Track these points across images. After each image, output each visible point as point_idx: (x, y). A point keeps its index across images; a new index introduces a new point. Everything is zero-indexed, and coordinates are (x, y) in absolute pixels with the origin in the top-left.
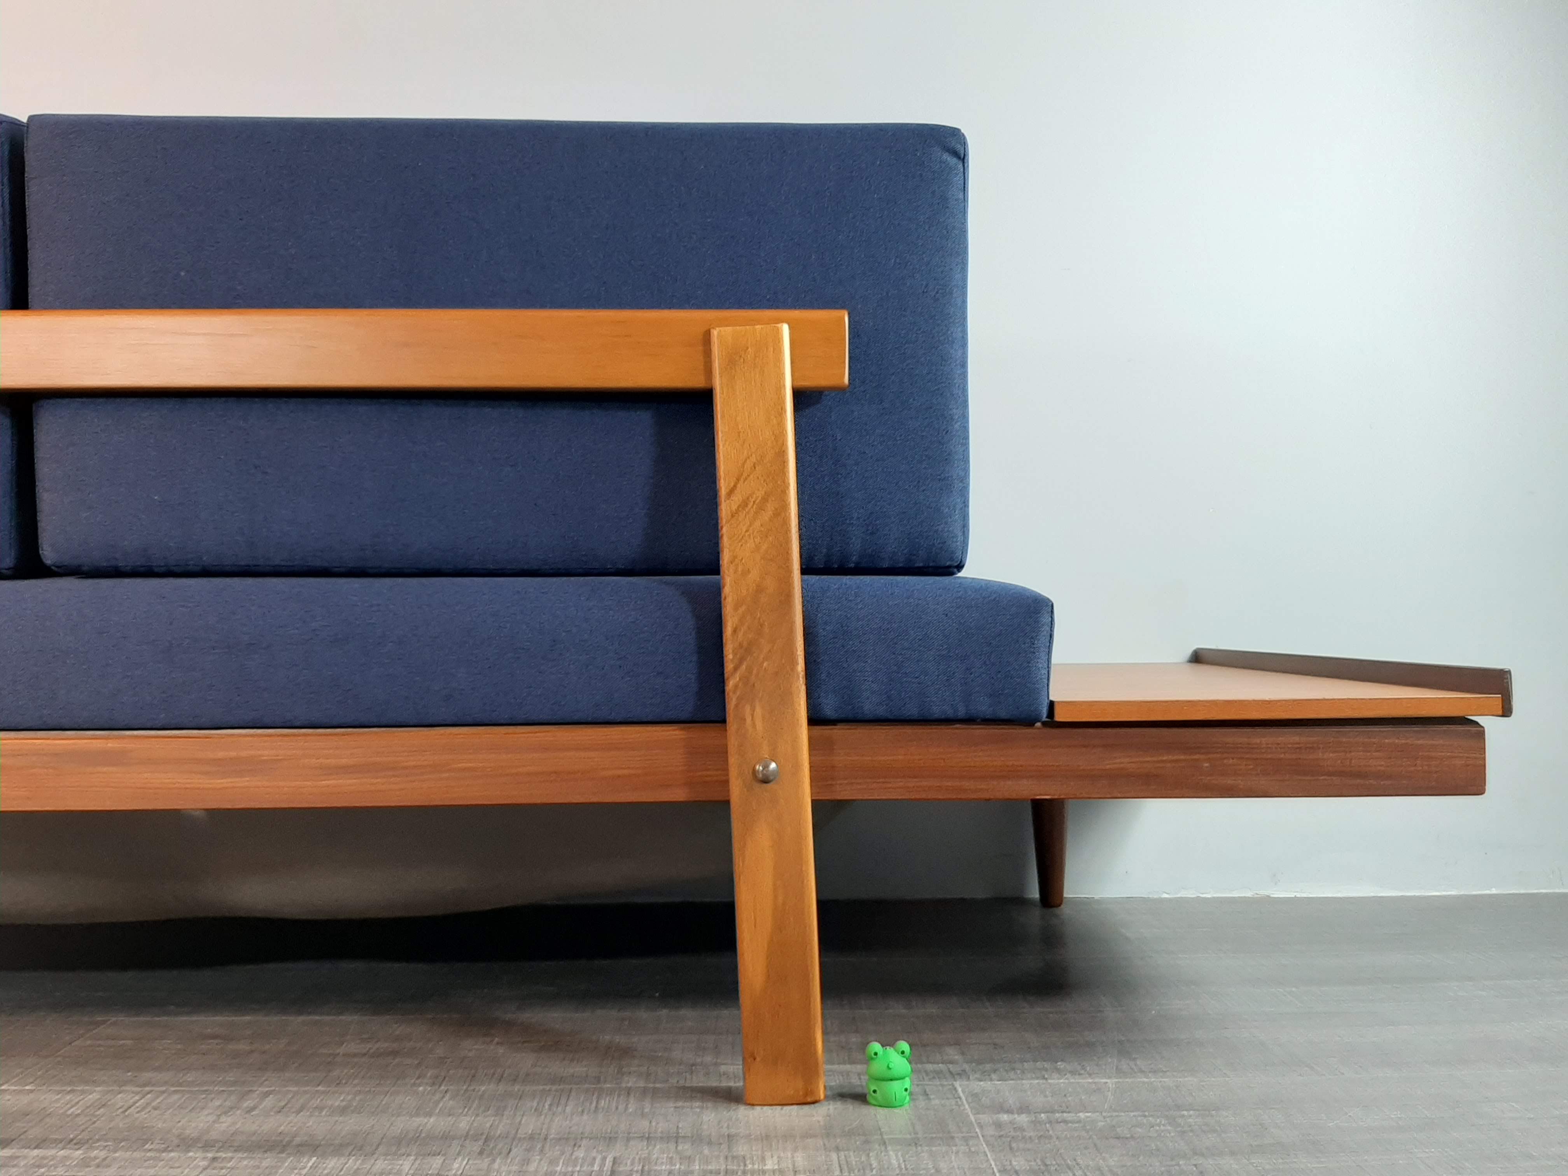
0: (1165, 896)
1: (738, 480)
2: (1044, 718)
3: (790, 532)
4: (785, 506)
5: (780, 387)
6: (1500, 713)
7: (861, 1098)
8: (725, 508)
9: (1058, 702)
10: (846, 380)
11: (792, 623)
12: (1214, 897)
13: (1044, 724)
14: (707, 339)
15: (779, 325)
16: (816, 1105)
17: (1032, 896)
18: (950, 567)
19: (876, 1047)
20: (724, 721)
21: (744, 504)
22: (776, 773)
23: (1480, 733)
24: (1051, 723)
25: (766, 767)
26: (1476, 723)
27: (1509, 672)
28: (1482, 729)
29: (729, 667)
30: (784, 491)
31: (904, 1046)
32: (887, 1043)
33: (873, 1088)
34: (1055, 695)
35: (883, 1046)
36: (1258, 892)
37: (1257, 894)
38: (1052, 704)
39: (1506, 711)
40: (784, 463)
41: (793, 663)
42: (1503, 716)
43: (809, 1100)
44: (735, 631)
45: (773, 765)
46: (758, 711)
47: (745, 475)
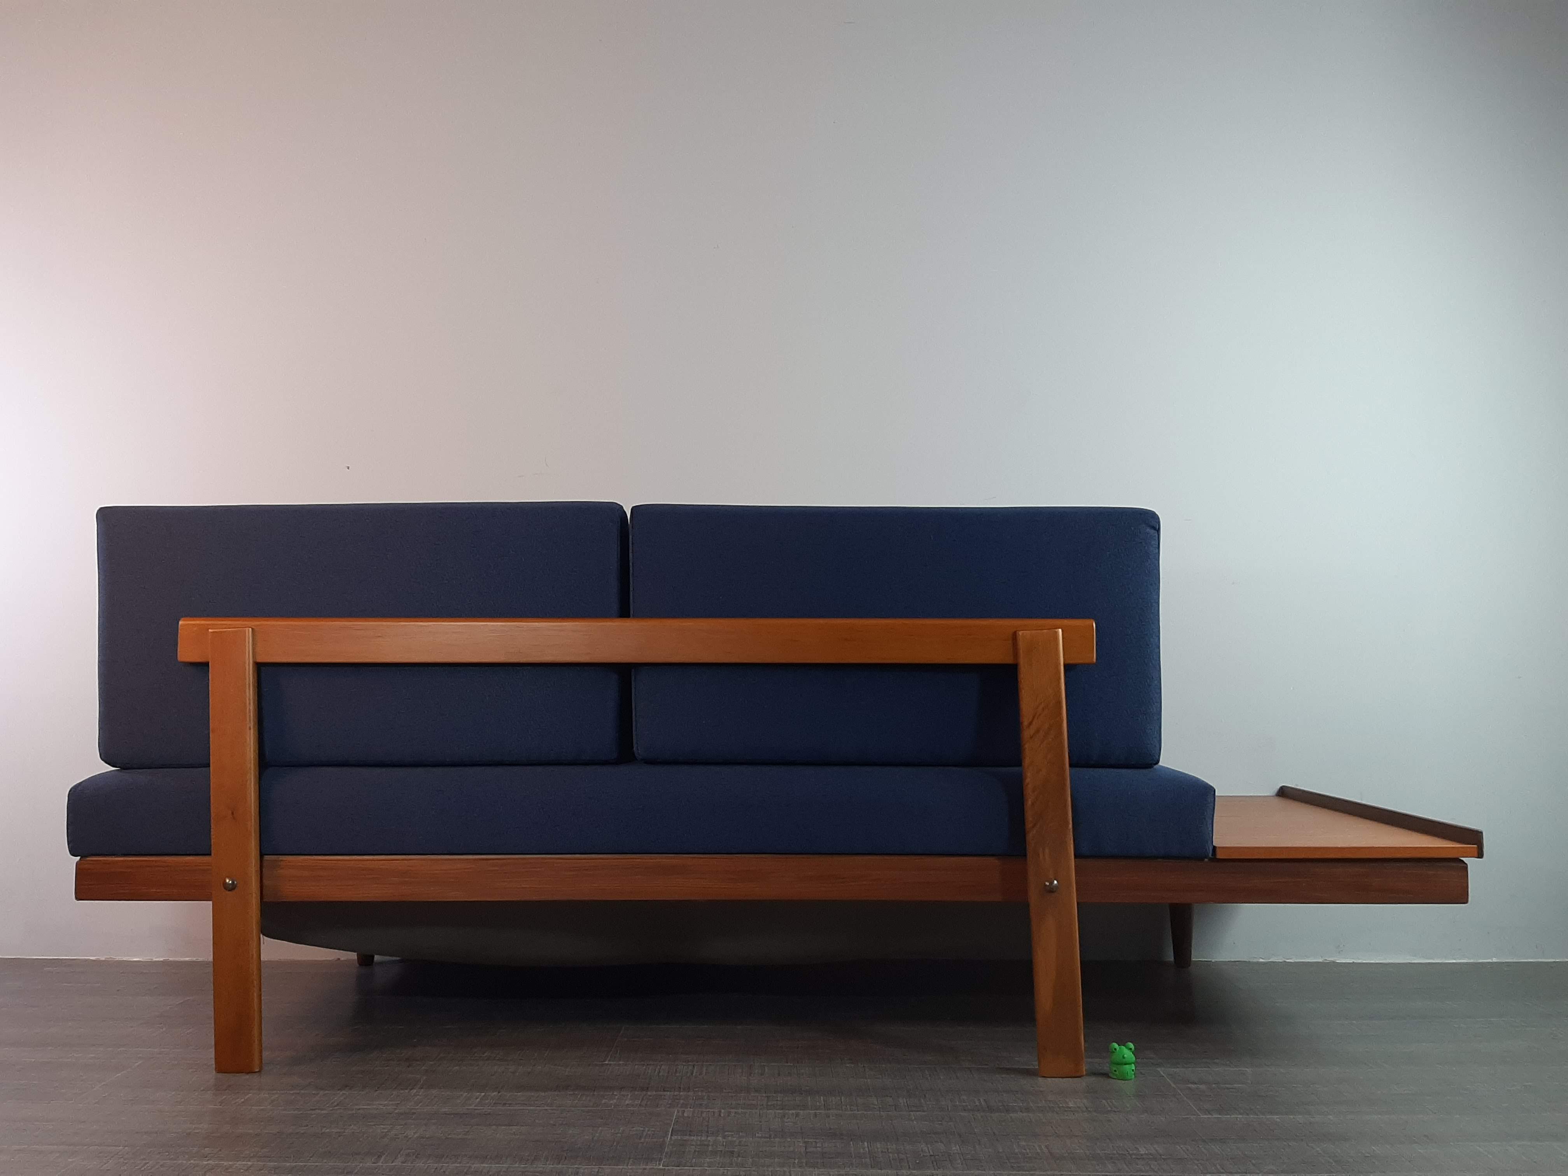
0: (1261, 960)
1: (1034, 717)
2: (1210, 855)
3: (1064, 747)
4: (1061, 733)
5: (1058, 664)
6: (1476, 856)
7: (1106, 1075)
8: (1026, 734)
9: (1219, 847)
10: (1095, 660)
11: (1066, 801)
12: (1296, 962)
13: (1210, 859)
14: (1015, 636)
15: (1056, 630)
16: (1082, 1078)
17: (1168, 960)
18: (1151, 764)
19: (1116, 1045)
20: (1025, 855)
21: (1038, 731)
22: (1056, 886)
23: (1465, 867)
24: (1214, 859)
25: (1052, 883)
26: (1463, 861)
27: (1481, 833)
28: (1465, 865)
29: (1029, 825)
30: (1061, 725)
31: (1131, 1045)
32: (1122, 1043)
33: (1114, 1069)
34: (1218, 841)
35: (1119, 1045)
36: (1327, 959)
37: (1326, 960)
38: (1214, 848)
39: (1480, 855)
40: (1061, 707)
41: (1068, 823)
42: (1478, 857)
43: (1077, 1075)
44: (1033, 804)
45: (1055, 882)
46: (1047, 851)
47: (1038, 714)
